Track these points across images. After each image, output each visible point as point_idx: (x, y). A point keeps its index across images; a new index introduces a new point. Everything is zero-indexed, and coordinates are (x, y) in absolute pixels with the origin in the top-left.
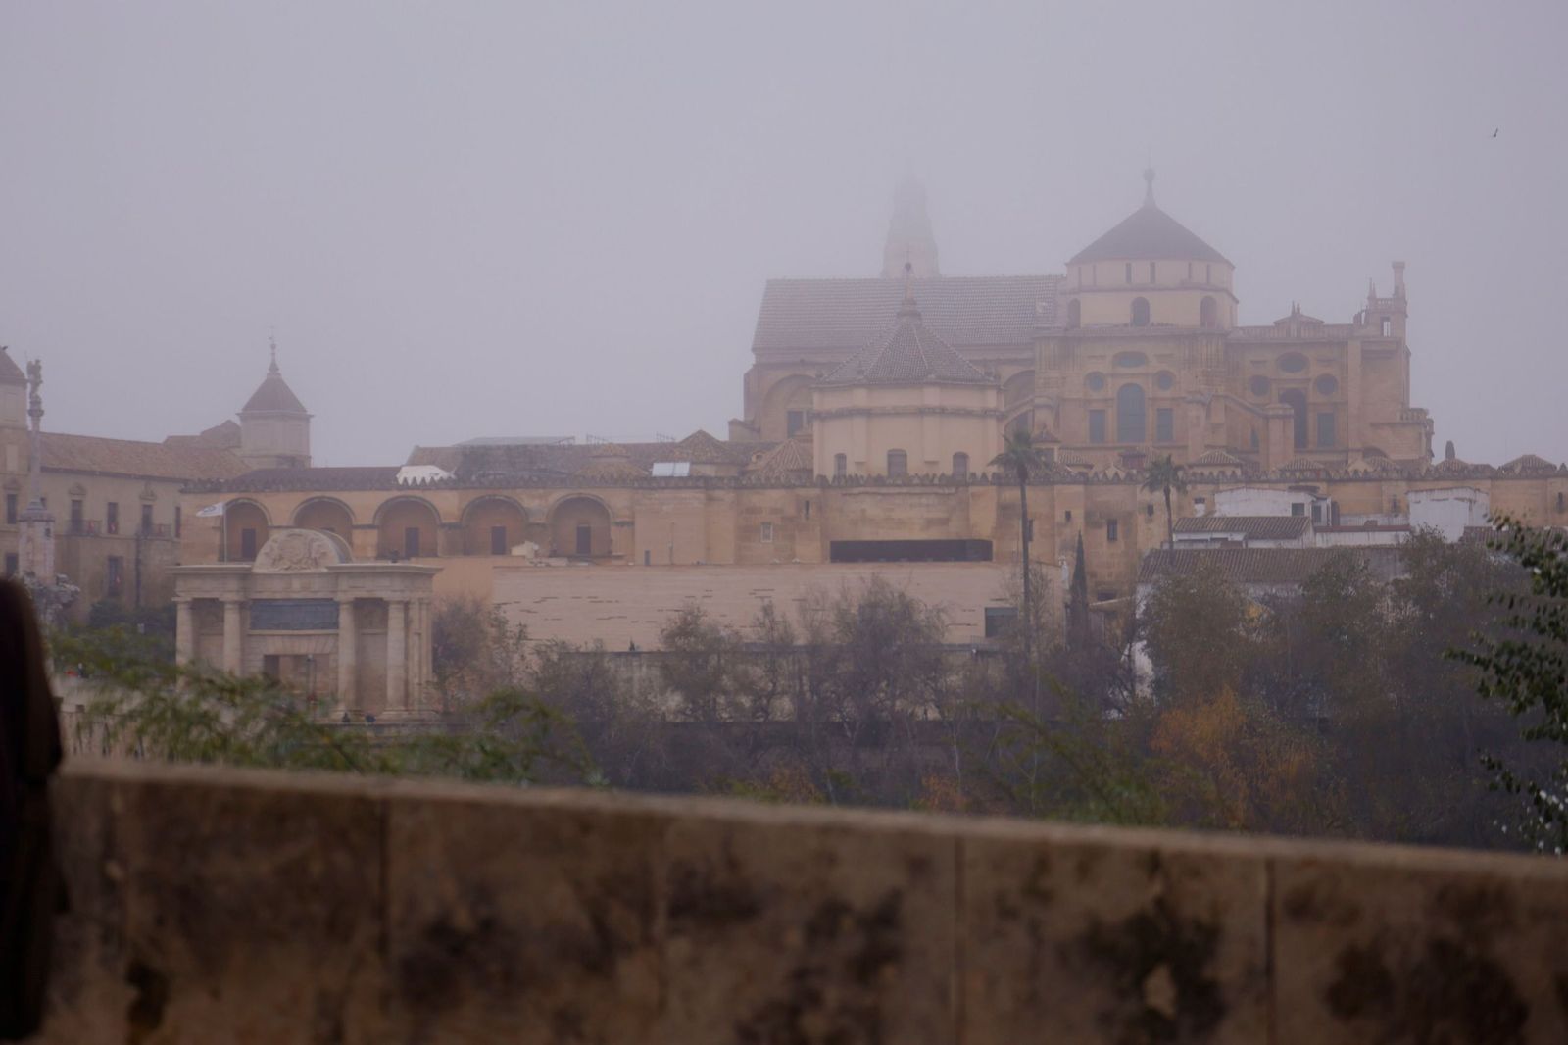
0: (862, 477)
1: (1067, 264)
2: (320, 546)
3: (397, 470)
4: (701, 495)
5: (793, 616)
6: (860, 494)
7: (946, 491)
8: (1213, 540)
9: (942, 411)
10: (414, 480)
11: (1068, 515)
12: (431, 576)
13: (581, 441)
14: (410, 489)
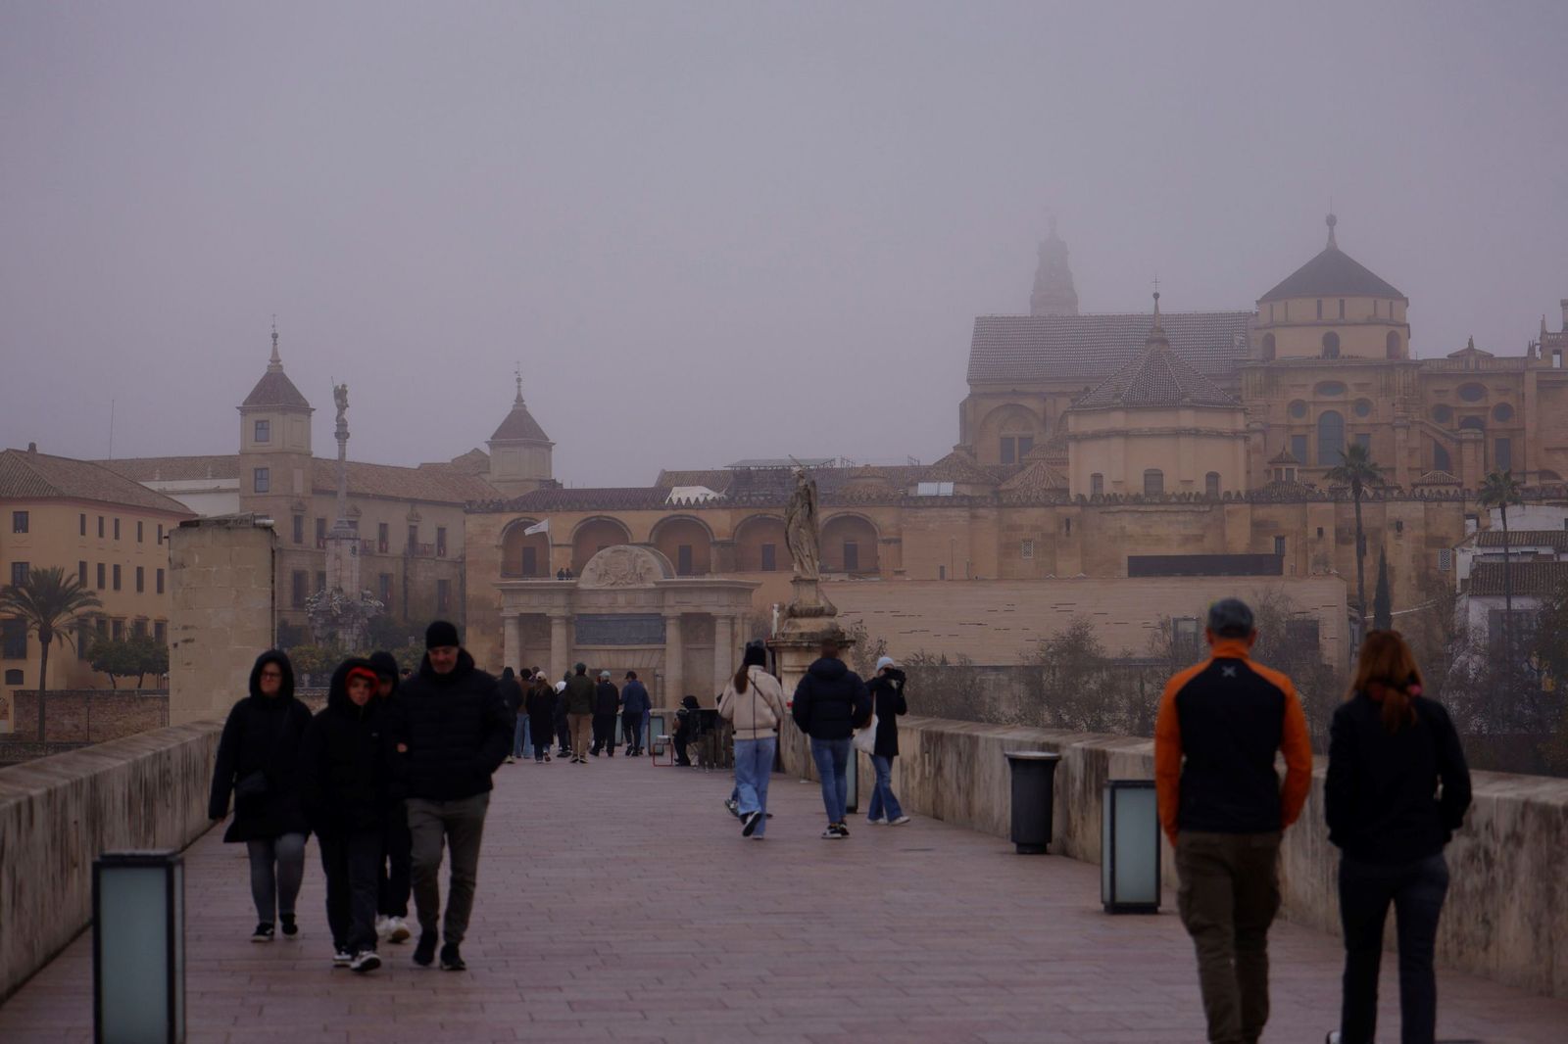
0: (1121, 496)
1: (1257, 302)
2: (644, 562)
3: (668, 490)
4: (965, 514)
6: (1118, 512)
7: (1202, 509)
8: (1524, 554)
9: (1196, 433)
10: (688, 500)
11: (1320, 531)
12: (751, 591)
14: (683, 507)
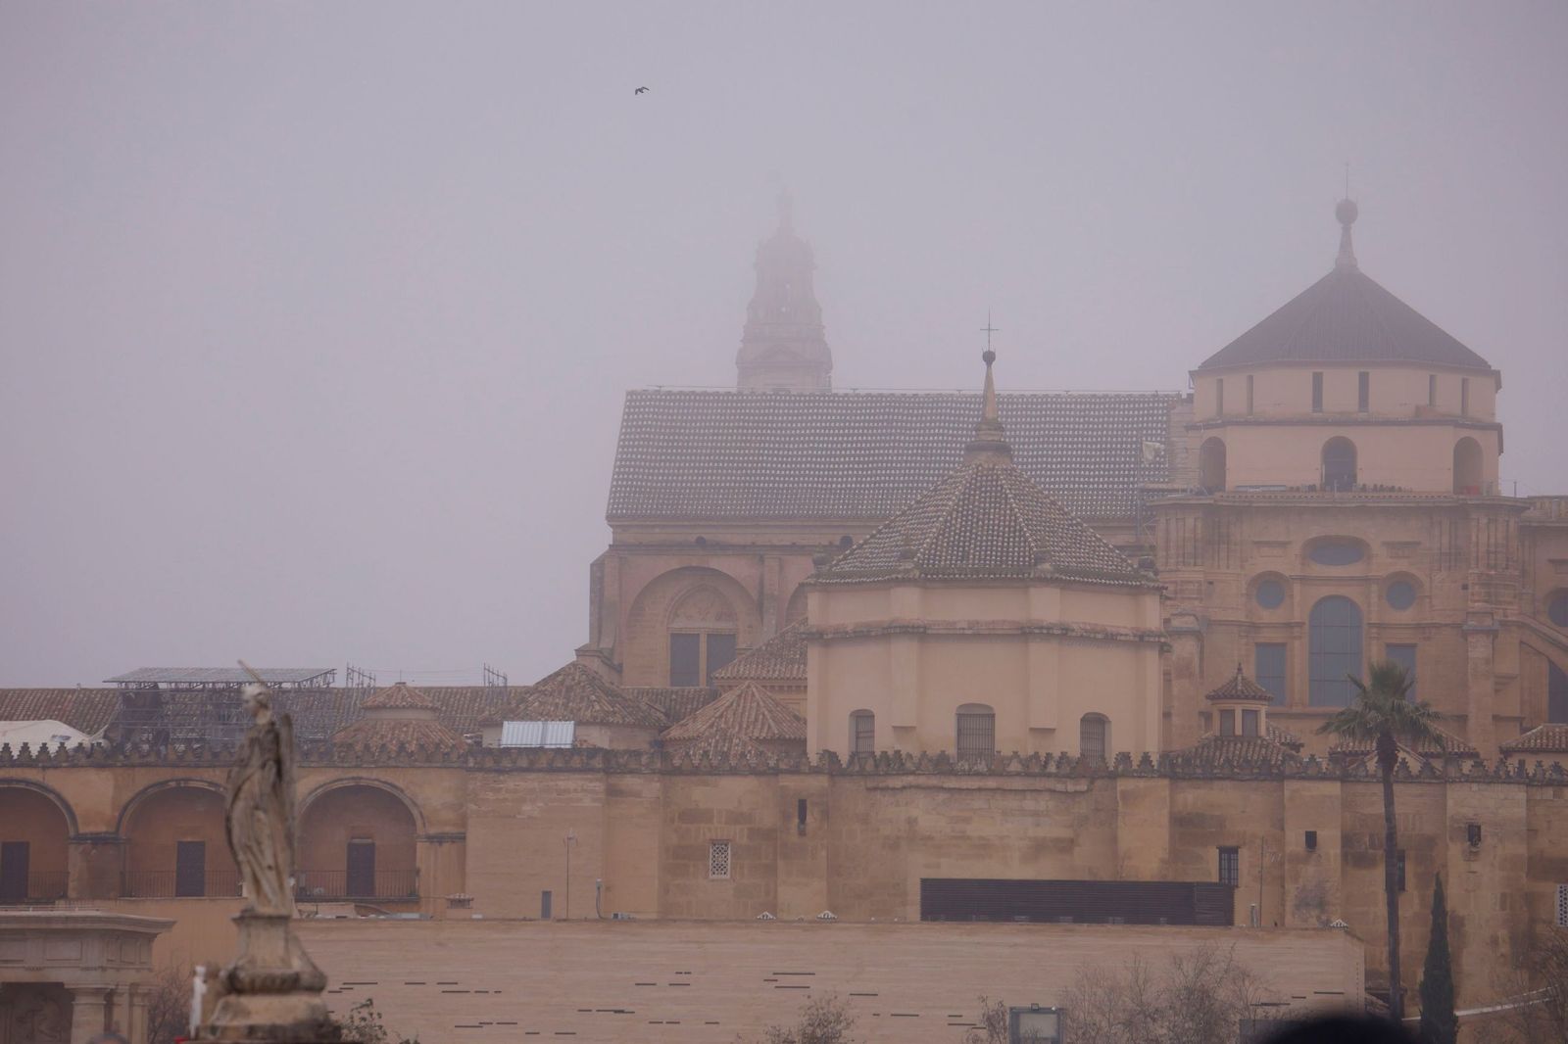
0: (910, 756)
1: (1192, 374)
4: (598, 786)
6: (903, 789)
7: (1071, 788)
9: (1063, 634)
10: (25, 747)
11: (1311, 839)
12: (151, 938)
14: (14, 763)
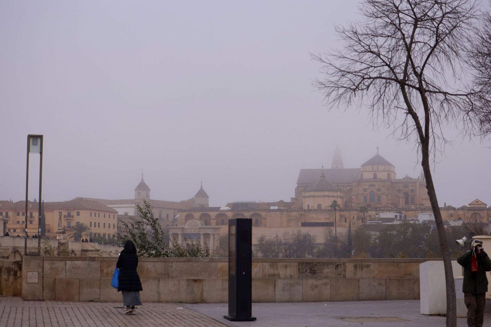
2: (197, 223)
3: (220, 208)
4: (280, 213)
5: (282, 237)
8: (375, 222)
13: (257, 202)
14: (222, 211)
